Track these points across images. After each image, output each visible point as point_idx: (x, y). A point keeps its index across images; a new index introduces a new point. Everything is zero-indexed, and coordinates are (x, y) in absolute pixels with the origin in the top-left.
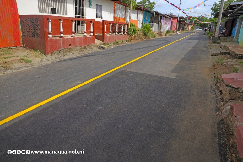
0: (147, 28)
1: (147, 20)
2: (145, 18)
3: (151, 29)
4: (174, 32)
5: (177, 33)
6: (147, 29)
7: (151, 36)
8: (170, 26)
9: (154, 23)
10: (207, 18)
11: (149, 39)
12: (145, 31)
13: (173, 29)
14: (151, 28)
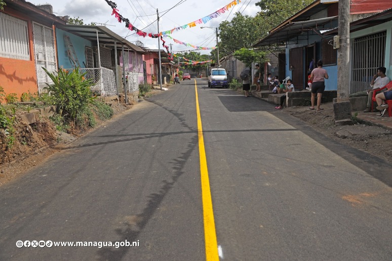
0: (73, 88)
1: (73, 57)
2: (67, 53)
3: (93, 88)
4: (155, 87)
5: (163, 88)
6: (75, 92)
7: (99, 117)
8: (141, 75)
9: (102, 69)
10: (199, 54)
11: (91, 130)
12: (67, 102)
13: (149, 81)
14: (93, 84)
